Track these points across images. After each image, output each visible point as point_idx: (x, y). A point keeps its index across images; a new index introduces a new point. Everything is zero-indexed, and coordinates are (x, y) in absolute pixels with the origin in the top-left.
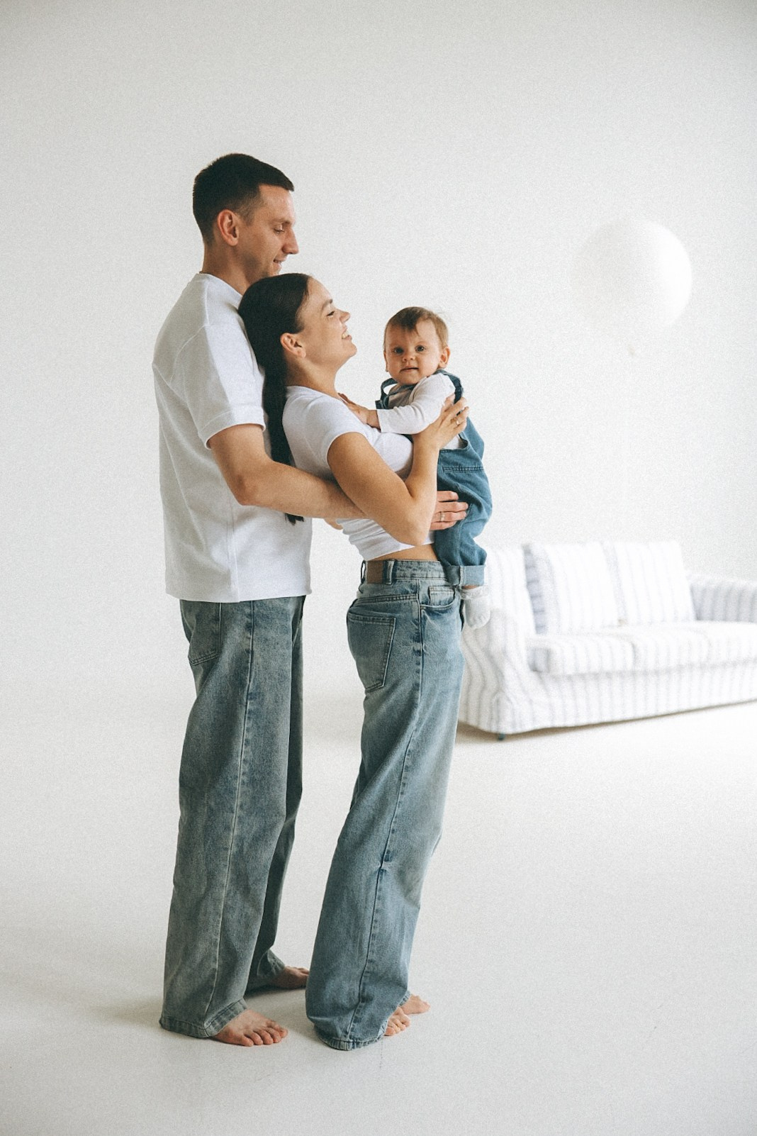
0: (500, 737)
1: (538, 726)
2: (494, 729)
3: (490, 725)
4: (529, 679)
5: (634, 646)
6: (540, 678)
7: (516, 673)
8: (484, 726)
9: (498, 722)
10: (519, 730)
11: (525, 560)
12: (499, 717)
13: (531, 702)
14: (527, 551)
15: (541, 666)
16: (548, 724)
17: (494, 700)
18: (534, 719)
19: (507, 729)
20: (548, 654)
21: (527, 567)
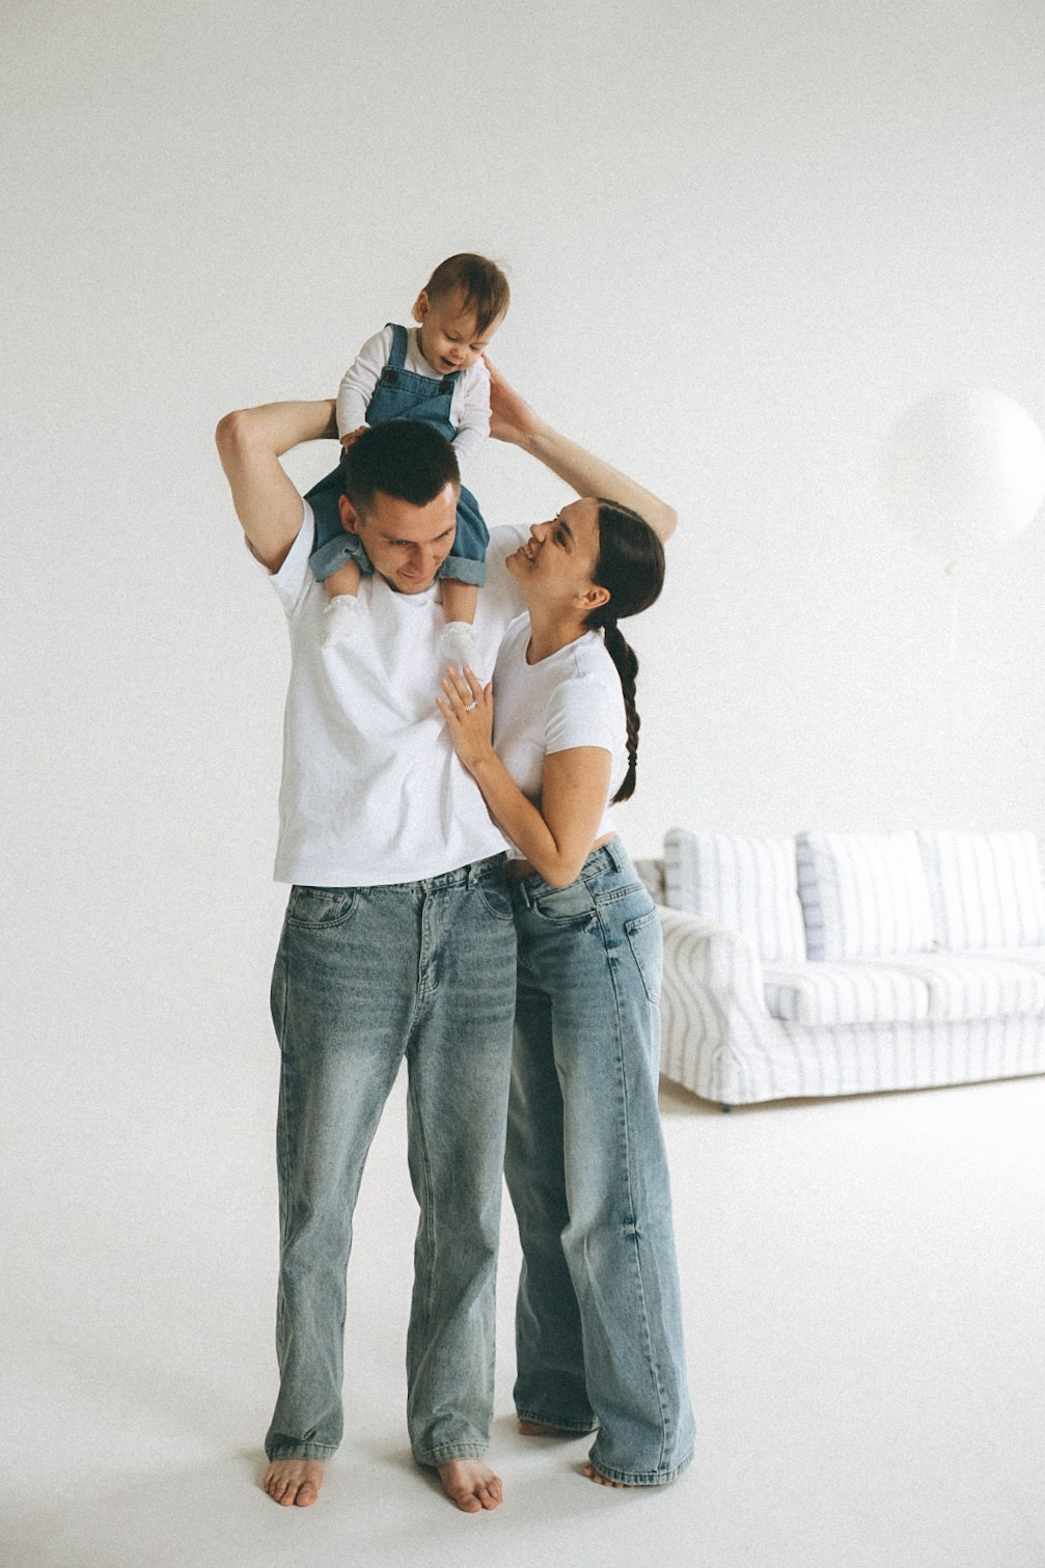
0: (725, 1109)
1: (779, 1095)
2: (714, 1097)
3: (709, 1091)
4: (767, 1027)
5: (929, 987)
6: (786, 1029)
7: (748, 1020)
8: (702, 1093)
9: (720, 1087)
10: (750, 1099)
11: (797, 856)
12: (720, 1080)
13: (769, 1061)
14: (802, 843)
15: (785, 1012)
16: (794, 1092)
17: (716, 1055)
18: (773, 1086)
19: (731, 1097)
20: (796, 994)
21: (799, 865)
